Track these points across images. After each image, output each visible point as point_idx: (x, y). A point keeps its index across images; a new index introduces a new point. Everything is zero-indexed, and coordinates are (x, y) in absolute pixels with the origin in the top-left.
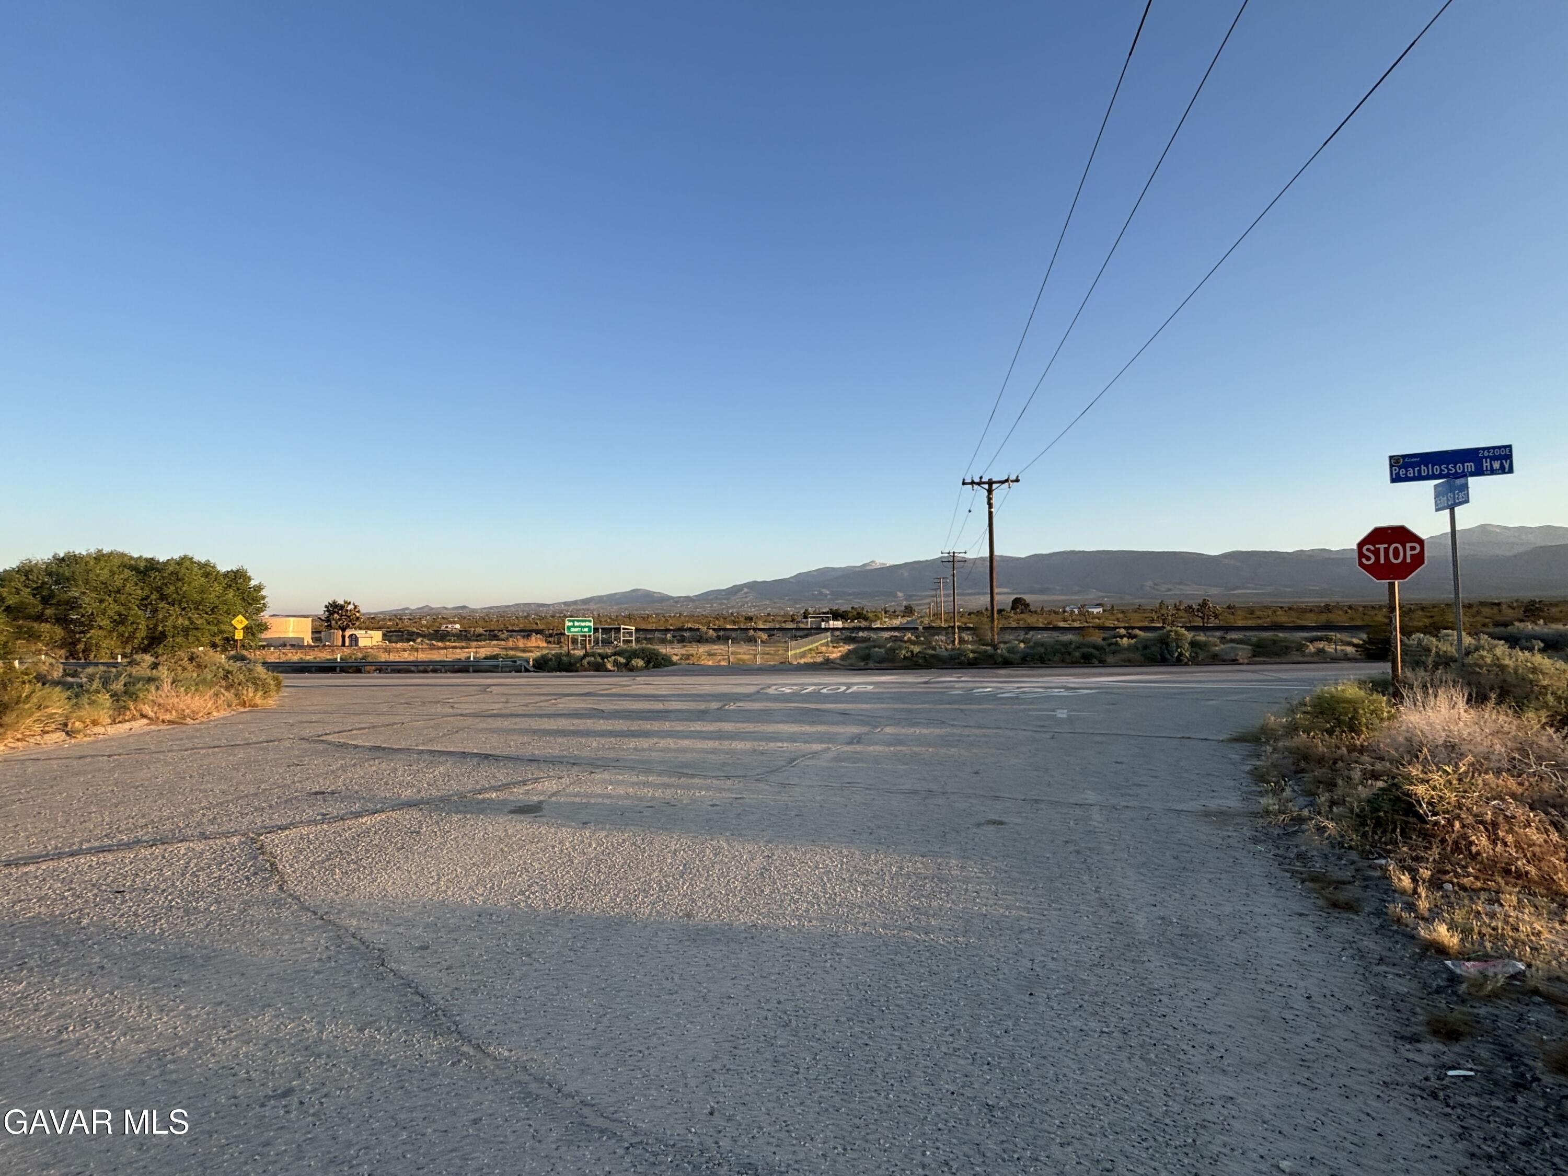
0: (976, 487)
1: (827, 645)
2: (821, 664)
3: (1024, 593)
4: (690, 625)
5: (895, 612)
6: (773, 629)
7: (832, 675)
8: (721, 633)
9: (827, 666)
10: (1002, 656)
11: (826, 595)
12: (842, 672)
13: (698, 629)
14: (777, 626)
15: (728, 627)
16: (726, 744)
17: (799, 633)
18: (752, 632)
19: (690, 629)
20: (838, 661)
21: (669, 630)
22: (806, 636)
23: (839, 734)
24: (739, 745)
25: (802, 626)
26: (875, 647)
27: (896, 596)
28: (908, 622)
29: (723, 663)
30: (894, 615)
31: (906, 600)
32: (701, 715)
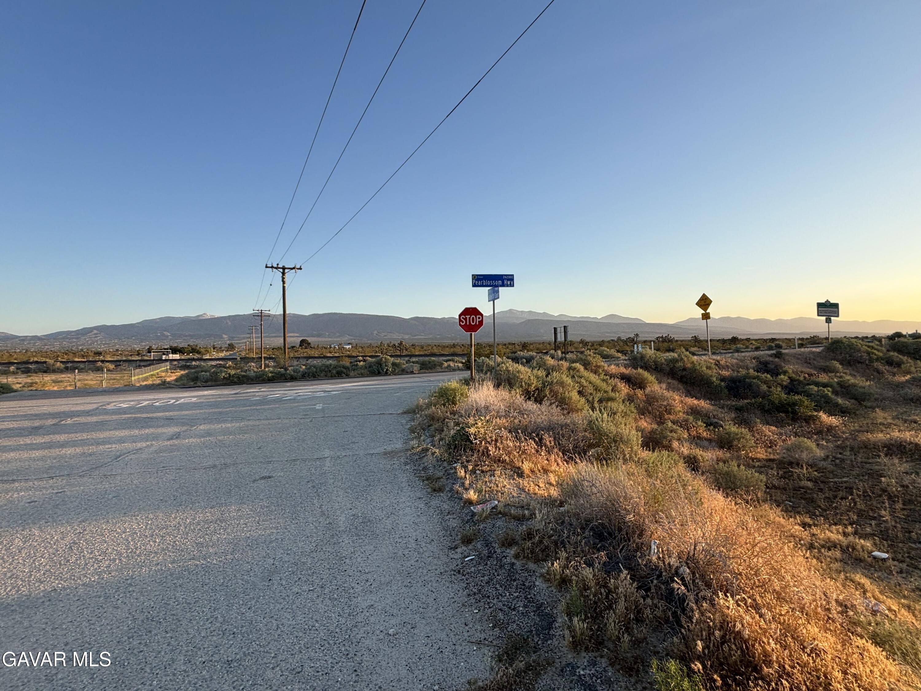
0: (274, 270)
1: (166, 371)
2: (159, 385)
3: (308, 337)
4: (36, 359)
5: (221, 348)
6: (120, 361)
7: (168, 393)
8: (69, 365)
9: (164, 386)
10: (289, 375)
11: (167, 336)
12: (176, 390)
13: (45, 362)
14: (124, 359)
15: (76, 360)
16: (56, 452)
17: (142, 364)
18: (99, 364)
19: (37, 362)
20: (173, 383)
21: (12, 364)
22: (149, 365)
23: (164, 433)
24: (69, 451)
25: (146, 358)
26: (202, 372)
27: (222, 338)
28: (230, 355)
29: (69, 388)
30: (221, 350)
31: (229, 340)
32: (34, 431)
